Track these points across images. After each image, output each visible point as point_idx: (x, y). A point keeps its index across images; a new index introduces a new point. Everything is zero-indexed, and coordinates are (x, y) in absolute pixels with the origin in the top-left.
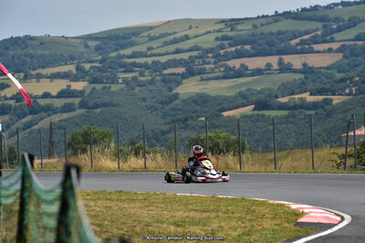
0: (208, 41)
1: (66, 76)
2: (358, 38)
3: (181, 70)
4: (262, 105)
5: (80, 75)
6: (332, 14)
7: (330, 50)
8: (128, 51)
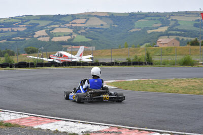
2: (30, 24)
4: (8, 40)
6: (23, 18)
7: (23, 27)
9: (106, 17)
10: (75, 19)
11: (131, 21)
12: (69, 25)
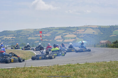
0: (32, 32)
1: (12, 36)
2: (53, 32)
3: (29, 36)
5: (14, 36)
6: (49, 29)
7: (49, 34)
8: (21, 33)
9: (96, 28)
10: (79, 29)
11: (111, 30)
12: (75, 33)
